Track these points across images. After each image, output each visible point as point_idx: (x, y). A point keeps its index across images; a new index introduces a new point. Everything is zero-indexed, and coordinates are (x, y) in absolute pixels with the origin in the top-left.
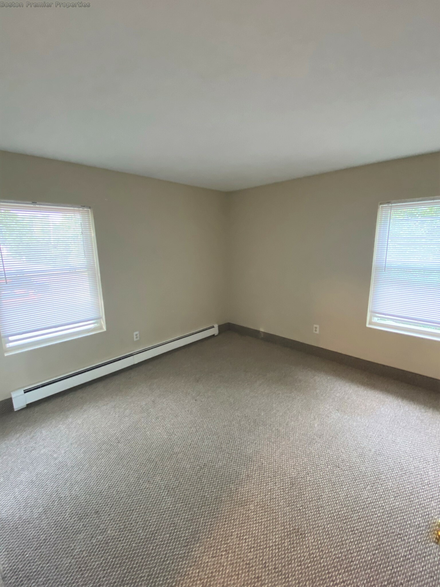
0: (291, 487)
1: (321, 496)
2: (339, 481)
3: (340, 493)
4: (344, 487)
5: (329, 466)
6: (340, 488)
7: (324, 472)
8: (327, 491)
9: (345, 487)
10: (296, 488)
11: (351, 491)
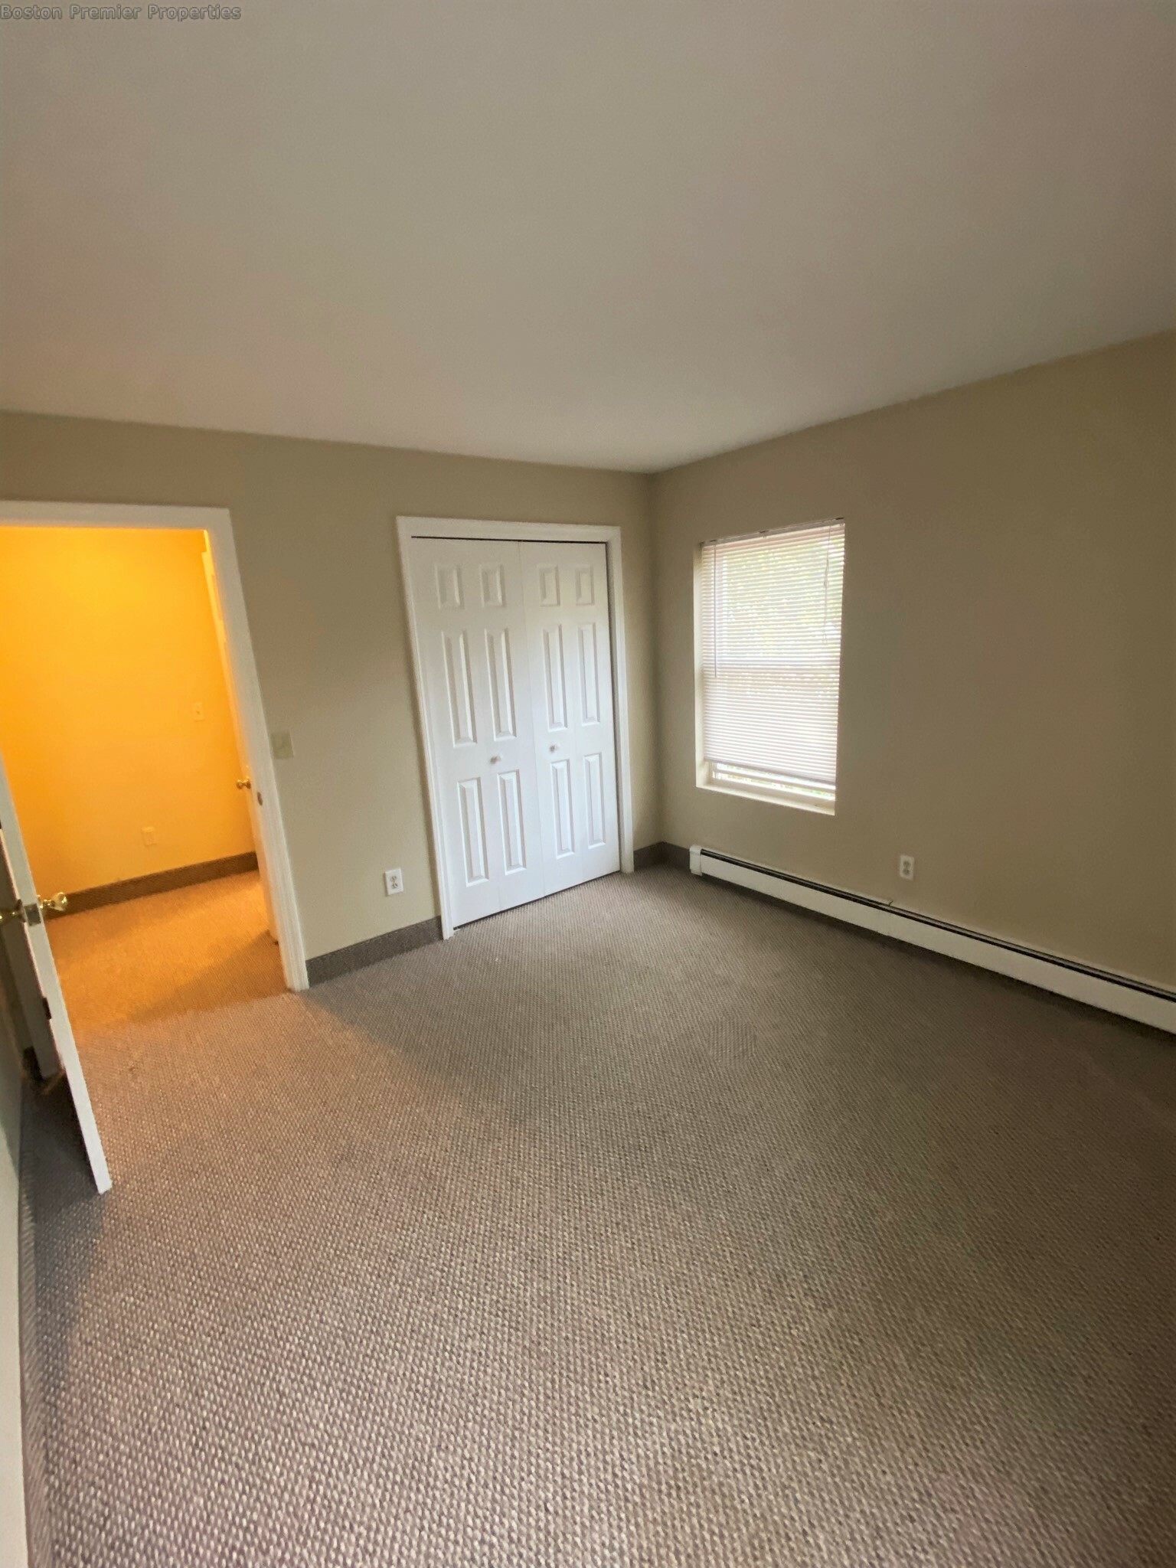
0: (425, 1174)
1: (381, 1221)
2: (391, 1274)
3: (366, 1262)
4: (374, 1278)
5: (438, 1273)
6: (375, 1268)
7: (428, 1253)
8: (385, 1237)
9: (371, 1280)
10: (419, 1180)
11: (356, 1288)
